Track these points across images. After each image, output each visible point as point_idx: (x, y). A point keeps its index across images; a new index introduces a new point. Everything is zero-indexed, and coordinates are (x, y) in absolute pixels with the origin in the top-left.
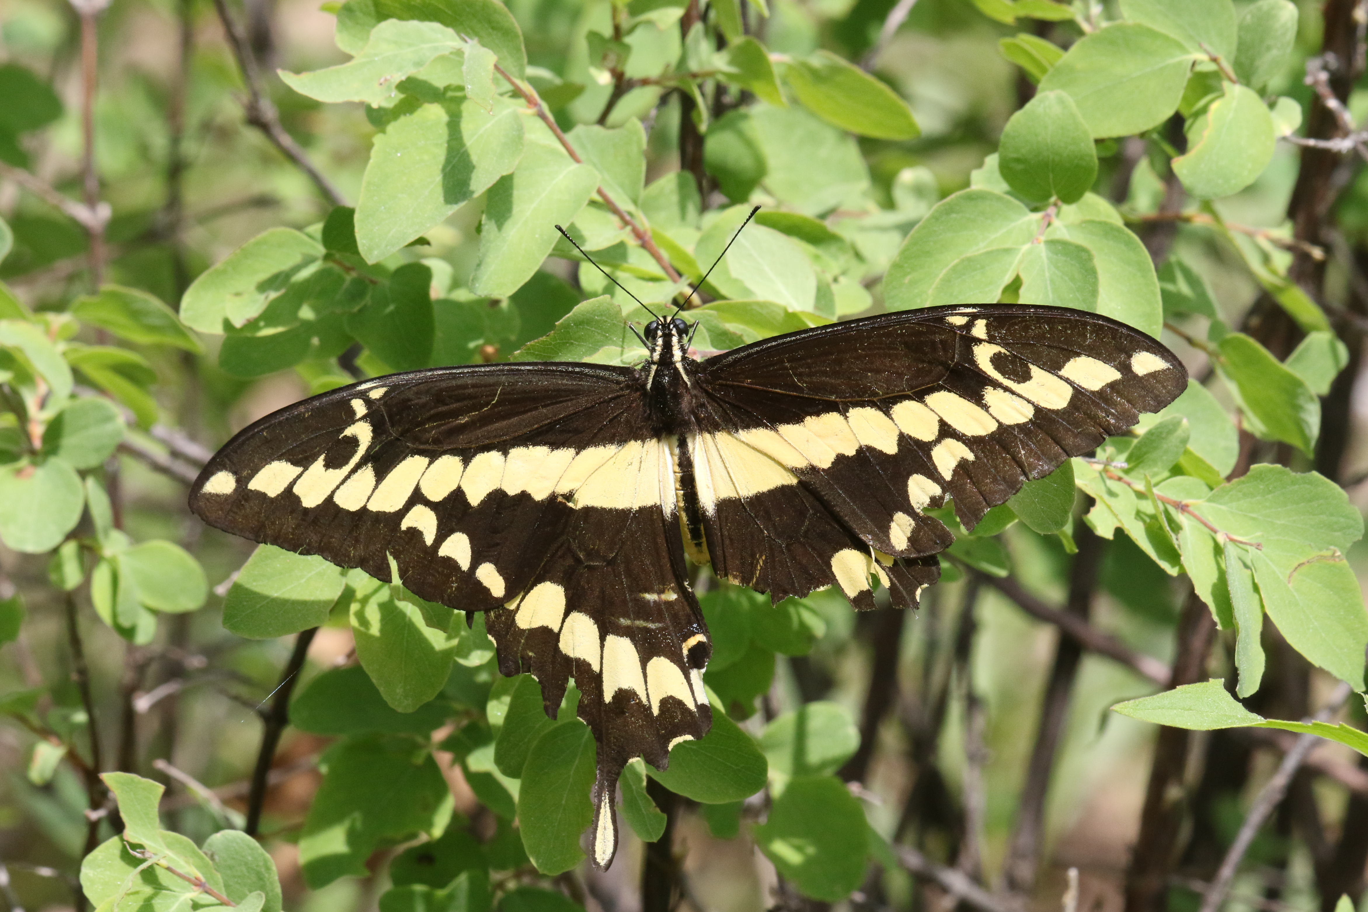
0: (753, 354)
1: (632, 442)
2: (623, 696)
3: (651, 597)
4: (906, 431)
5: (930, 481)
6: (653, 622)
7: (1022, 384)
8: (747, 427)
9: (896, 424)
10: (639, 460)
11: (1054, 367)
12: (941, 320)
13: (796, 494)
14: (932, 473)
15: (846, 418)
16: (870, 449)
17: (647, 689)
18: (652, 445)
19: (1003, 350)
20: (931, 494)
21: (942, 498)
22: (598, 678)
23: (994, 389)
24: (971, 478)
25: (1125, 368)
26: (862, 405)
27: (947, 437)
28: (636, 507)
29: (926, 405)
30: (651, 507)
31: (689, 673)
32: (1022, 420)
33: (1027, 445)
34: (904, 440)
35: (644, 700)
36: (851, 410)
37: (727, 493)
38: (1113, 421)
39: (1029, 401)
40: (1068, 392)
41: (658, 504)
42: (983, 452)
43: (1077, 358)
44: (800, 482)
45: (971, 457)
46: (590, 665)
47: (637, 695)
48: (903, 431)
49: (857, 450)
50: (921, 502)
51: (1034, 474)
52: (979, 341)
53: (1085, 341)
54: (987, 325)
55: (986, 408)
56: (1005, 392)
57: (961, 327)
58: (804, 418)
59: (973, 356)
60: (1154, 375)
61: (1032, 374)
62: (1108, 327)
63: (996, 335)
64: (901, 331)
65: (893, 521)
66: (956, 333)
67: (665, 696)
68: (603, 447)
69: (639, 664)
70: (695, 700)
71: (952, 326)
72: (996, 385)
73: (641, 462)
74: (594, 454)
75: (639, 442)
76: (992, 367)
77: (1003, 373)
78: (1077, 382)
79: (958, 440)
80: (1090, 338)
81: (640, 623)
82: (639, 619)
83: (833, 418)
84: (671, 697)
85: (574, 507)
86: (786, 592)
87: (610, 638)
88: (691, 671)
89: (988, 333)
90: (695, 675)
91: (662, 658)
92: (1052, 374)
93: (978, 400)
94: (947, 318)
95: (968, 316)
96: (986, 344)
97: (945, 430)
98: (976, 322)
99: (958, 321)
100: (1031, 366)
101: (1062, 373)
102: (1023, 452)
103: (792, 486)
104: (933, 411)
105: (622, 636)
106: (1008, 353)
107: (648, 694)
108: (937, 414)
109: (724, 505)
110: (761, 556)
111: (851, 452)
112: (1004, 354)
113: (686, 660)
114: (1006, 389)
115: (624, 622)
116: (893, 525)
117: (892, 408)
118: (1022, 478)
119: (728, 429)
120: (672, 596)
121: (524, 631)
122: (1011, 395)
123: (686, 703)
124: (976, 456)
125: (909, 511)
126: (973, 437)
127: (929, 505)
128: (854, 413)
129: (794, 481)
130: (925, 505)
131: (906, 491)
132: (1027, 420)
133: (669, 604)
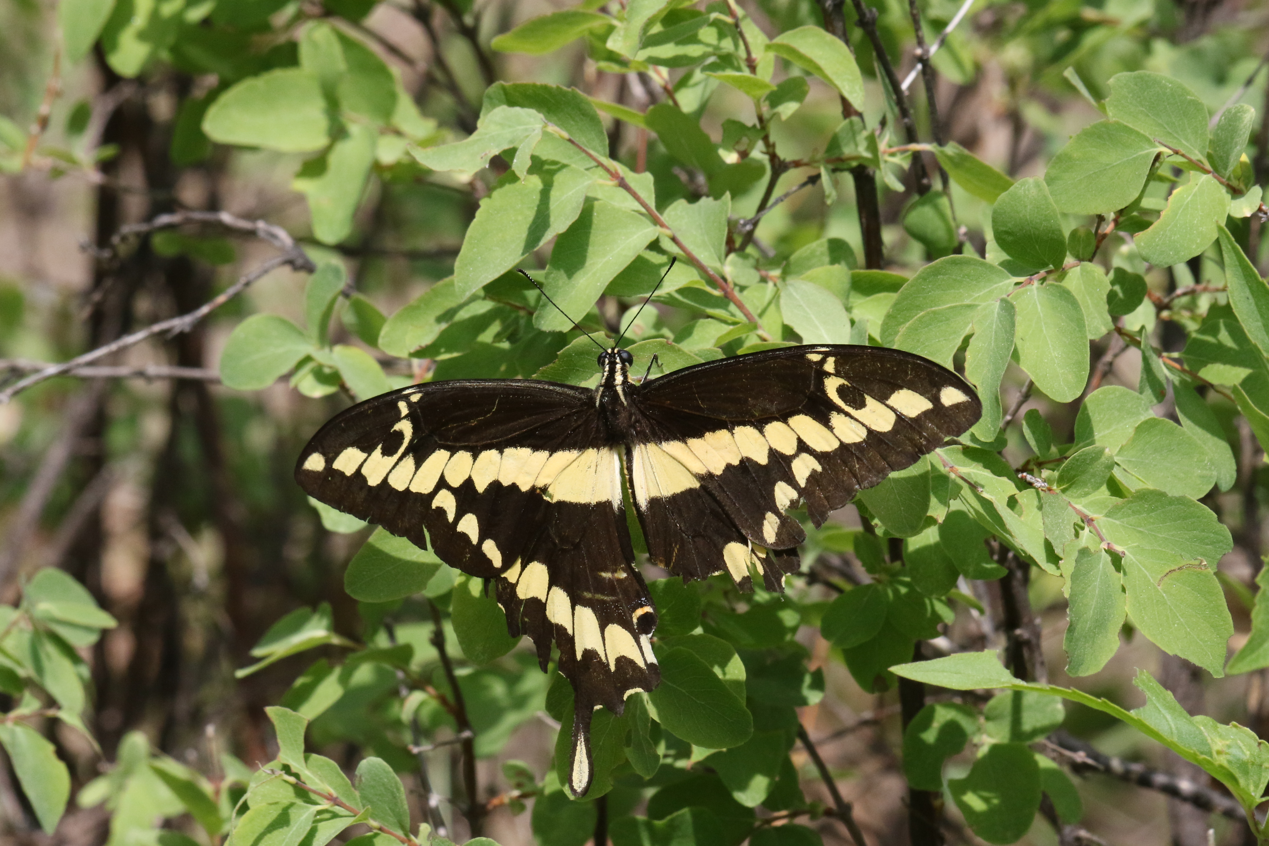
0: (672, 380)
1: (591, 450)
2: (590, 654)
3: (606, 575)
4: (774, 446)
5: (790, 487)
6: (607, 595)
7: (859, 411)
8: (667, 440)
9: (767, 441)
10: (595, 464)
11: (882, 398)
12: (803, 356)
13: (699, 496)
14: (791, 481)
15: (733, 434)
16: (749, 459)
17: (605, 650)
18: (605, 452)
19: (846, 383)
20: (790, 498)
21: (798, 501)
22: (571, 640)
23: (838, 414)
24: (819, 486)
25: (935, 400)
26: (744, 424)
27: (804, 452)
28: (594, 502)
29: (789, 425)
30: (605, 502)
31: (639, 638)
32: (858, 440)
33: (862, 461)
34: (773, 454)
35: (603, 658)
36: (736, 428)
37: (655, 493)
38: (924, 443)
39: (863, 425)
40: (892, 418)
41: (610, 500)
42: (828, 465)
43: (900, 391)
44: (701, 486)
45: (819, 468)
46: (566, 629)
47: (599, 655)
48: (772, 446)
49: (740, 461)
50: (783, 504)
51: (866, 484)
52: (828, 374)
53: (907, 377)
54: (835, 362)
55: (831, 429)
56: (846, 416)
57: (816, 363)
58: (705, 433)
59: (823, 387)
60: (957, 406)
61: (867, 402)
62: (924, 365)
63: (841, 370)
64: (774, 365)
65: (765, 519)
66: (812, 368)
67: (618, 656)
68: (568, 452)
69: (599, 629)
70: (645, 660)
71: (810, 361)
72: (840, 410)
73: (597, 466)
74: (563, 457)
75: (595, 449)
76: (837, 396)
77: (845, 402)
78: (899, 410)
79: (811, 455)
80: (911, 375)
81: (599, 596)
82: (598, 594)
83: (723, 434)
84: (623, 657)
85: (551, 501)
86: (692, 576)
87: (578, 608)
88: (640, 636)
89: (836, 368)
90: (644, 639)
91: (615, 625)
92: (881, 402)
93: (825, 421)
94: (807, 355)
95: (822, 354)
96: (834, 377)
97: (802, 447)
98: (828, 359)
99: (815, 357)
100: (866, 396)
101: (889, 402)
102: (857, 466)
103: (696, 489)
104: (793, 430)
105: (585, 607)
106: (850, 385)
107: (606, 654)
108: (795, 432)
109: (654, 502)
110: (676, 546)
111: (736, 462)
112: (847, 385)
113: (636, 627)
114: (847, 414)
115: (588, 595)
116: (765, 522)
117: (765, 427)
118: (857, 487)
119: (655, 440)
120: (623, 575)
121: (522, 600)
122: (850, 419)
123: (636, 662)
124: (823, 468)
125: (776, 512)
126: (821, 452)
127: (789, 507)
128: (738, 430)
129: (696, 485)
130: (787, 507)
131: (774, 495)
132: (862, 440)
133: (620, 581)
